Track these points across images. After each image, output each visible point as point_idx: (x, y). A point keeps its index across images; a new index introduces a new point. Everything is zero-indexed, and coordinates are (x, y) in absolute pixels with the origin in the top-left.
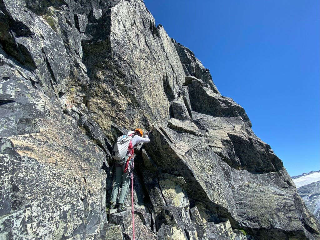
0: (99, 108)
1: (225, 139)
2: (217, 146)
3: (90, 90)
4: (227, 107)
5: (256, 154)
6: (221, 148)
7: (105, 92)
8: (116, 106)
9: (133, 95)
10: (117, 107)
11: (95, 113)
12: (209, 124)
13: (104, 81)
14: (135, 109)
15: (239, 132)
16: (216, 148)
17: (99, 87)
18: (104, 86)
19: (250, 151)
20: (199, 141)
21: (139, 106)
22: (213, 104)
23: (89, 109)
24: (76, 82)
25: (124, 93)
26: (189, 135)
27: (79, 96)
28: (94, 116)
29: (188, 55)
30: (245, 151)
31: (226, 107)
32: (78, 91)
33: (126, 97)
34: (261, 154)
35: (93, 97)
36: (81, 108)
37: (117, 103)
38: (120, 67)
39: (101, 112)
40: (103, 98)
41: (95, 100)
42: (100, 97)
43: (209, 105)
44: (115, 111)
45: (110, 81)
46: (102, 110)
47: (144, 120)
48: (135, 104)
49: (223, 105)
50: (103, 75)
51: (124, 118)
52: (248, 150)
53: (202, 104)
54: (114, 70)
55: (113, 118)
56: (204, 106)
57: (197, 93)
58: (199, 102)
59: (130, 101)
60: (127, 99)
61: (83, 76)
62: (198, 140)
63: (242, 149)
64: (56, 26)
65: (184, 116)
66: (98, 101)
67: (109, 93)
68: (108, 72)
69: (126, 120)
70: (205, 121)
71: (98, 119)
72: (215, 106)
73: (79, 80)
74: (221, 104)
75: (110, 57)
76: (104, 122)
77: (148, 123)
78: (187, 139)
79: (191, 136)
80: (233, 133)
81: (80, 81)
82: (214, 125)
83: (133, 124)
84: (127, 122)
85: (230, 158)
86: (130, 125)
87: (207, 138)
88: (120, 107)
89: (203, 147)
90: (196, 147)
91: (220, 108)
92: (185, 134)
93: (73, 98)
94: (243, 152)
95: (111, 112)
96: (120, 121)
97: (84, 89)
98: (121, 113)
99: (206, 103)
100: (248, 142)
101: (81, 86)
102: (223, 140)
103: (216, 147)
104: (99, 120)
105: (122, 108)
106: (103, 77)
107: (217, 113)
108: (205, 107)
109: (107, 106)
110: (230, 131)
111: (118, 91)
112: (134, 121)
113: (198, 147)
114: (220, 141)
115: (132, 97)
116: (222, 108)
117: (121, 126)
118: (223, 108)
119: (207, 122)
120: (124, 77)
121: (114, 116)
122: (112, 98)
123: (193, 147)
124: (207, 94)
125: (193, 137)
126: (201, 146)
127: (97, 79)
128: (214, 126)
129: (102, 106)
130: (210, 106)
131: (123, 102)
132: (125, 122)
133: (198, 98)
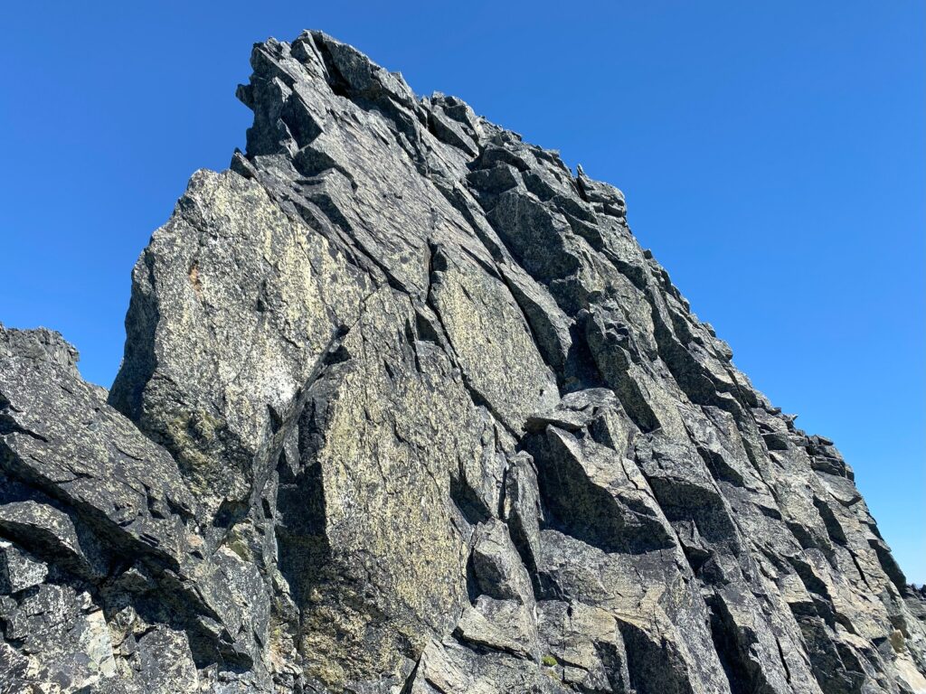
0: (318, 650)
1: (605, 639)
2: (578, 663)
3: (301, 624)
4: (640, 525)
5: (671, 680)
6: (586, 669)
7: (326, 620)
8: (345, 638)
9: (375, 606)
10: (348, 640)
11: (313, 661)
12: (580, 583)
13: (323, 603)
14: (380, 627)
15: (646, 616)
16: (575, 670)
17: (315, 615)
18: (324, 610)
19: (662, 671)
20: (520, 672)
21: (387, 618)
22: (604, 507)
23: (303, 656)
24: (280, 618)
25: (358, 607)
26: (502, 657)
27: (286, 638)
28: (313, 666)
29: (567, 237)
30: (652, 669)
31: (636, 523)
32: (284, 631)
33: (361, 613)
34: (680, 683)
35: (307, 634)
36: (292, 657)
37: (348, 632)
38: (347, 569)
39: (322, 657)
40: (324, 631)
41: (312, 640)
42: (319, 630)
43: (596, 508)
44: (346, 647)
45: (332, 598)
46: (324, 652)
47: (400, 640)
48: (380, 618)
49: (629, 516)
50: (321, 592)
51: (361, 656)
52: (658, 668)
53: (577, 504)
54: (336, 578)
55: (344, 660)
56: (582, 509)
57: (560, 469)
58: (569, 497)
59: (369, 617)
60: (365, 616)
61: (289, 607)
62: (519, 668)
63: (646, 663)
64: (246, 552)
65: (503, 587)
66: (317, 639)
67: (333, 620)
68: (327, 586)
69: (366, 658)
70: (571, 573)
71: (319, 669)
72: (610, 516)
73: (284, 614)
74: (624, 513)
75: (329, 563)
76: (329, 671)
77: (410, 644)
78: (494, 668)
79: (506, 660)
80: (634, 618)
81: (286, 616)
82: (594, 589)
83: (379, 661)
84: (368, 661)
85: (612, 687)
86: (374, 665)
87: (563, 635)
88: (354, 638)
89: (527, 685)
90: (513, 687)
91: (621, 527)
92: (493, 656)
93: (279, 645)
94: (648, 671)
95: (338, 651)
96: (356, 662)
97: (293, 626)
98: (356, 648)
99: (586, 501)
100: (658, 648)
101: (288, 621)
102: (600, 643)
103: (575, 666)
104: (321, 671)
105: (357, 639)
106: (320, 596)
107: (614, 539)
108: (585, 512)
109: (331, 642)
110: (628, 612)
111: (348, 609)
112: (380, 655)
113: (516, 687)
114: (591, 646)
115: (372, 610)
116: (625, 528)
117: (358, 670)
118: (628, 528)
119: (577, 576)
120: (356, 582)
121: (343, 657)
122: (337, 627)
123: (505, 688)
124: (587, 478)
125: (510, 664)
126: (524, 684)
127: (313, 604)
128: (593, 591)
129: (323, 646)
130: (598, 512)
131: (355, 625)
132: (364, 661)
133: (565, 484)
